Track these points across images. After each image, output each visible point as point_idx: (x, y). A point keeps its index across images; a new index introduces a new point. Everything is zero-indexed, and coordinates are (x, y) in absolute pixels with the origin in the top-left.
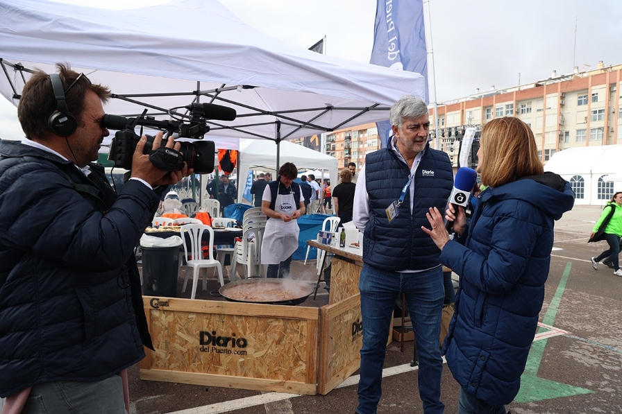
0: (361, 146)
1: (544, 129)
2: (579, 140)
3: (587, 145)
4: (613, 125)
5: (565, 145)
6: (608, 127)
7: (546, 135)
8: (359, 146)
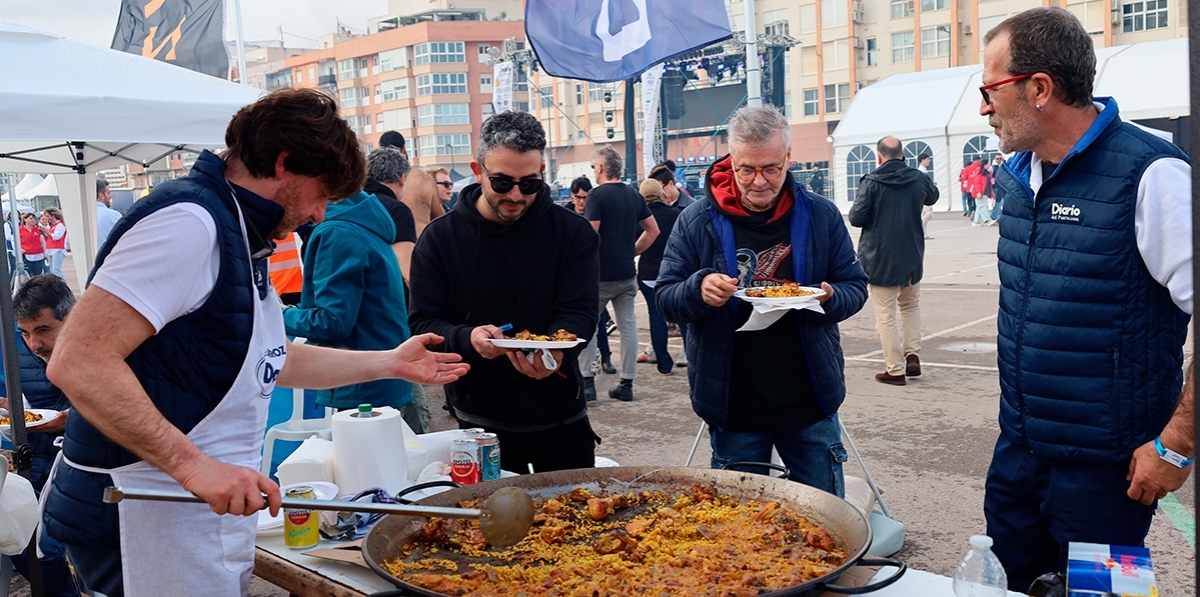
0: (366, 101)
1: (819, 36)
2: (897, 57)
3: (918, 69)
4: (969, 21)
5: (869, 73)
6: (960, 24)
7: (827, 50)
8: (360, 101)
